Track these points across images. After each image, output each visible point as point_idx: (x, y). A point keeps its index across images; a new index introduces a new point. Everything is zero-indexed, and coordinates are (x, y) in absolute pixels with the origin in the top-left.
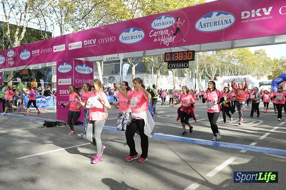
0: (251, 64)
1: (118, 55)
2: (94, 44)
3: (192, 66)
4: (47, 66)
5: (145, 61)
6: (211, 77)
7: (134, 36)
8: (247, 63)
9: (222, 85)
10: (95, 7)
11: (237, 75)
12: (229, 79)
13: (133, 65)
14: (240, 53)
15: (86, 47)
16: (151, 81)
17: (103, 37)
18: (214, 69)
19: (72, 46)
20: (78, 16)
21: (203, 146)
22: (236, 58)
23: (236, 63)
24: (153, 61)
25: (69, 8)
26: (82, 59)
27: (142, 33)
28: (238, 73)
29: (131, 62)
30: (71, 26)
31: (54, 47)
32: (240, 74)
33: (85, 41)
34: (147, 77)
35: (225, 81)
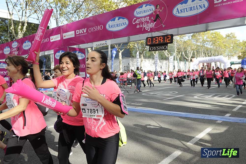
0: (223, 46)
1: (106, 42)
2: (85, 33)
3: (171, 50)
4: (46, 54)
5: (130, 47)
6: (188, 59)
7: (119, 24)
8: (219, 46)
9: (198, 65)
10: (85, 2)
11: (210, 56)
12: (204, 60)
13: (119, 51)
14: (213, 37)
15: (78, 35)
16: (136, 64)
17: (93, 26)
18: (190, 52)
19: (66, 36)
20: (71, 10)
21: (183, 118)
22: (209, 41)
23: (209, 46)
24: (137, 47)
25: (63, 4)
26: (75, 46)
27: (126, 21)
28: (211, 54)
29: (118, 48)
30: (65, 19)
31: (51, 37)
32: (213, 55)
33: (77, 31)
34: (132, 61)
35: (200, 62)
